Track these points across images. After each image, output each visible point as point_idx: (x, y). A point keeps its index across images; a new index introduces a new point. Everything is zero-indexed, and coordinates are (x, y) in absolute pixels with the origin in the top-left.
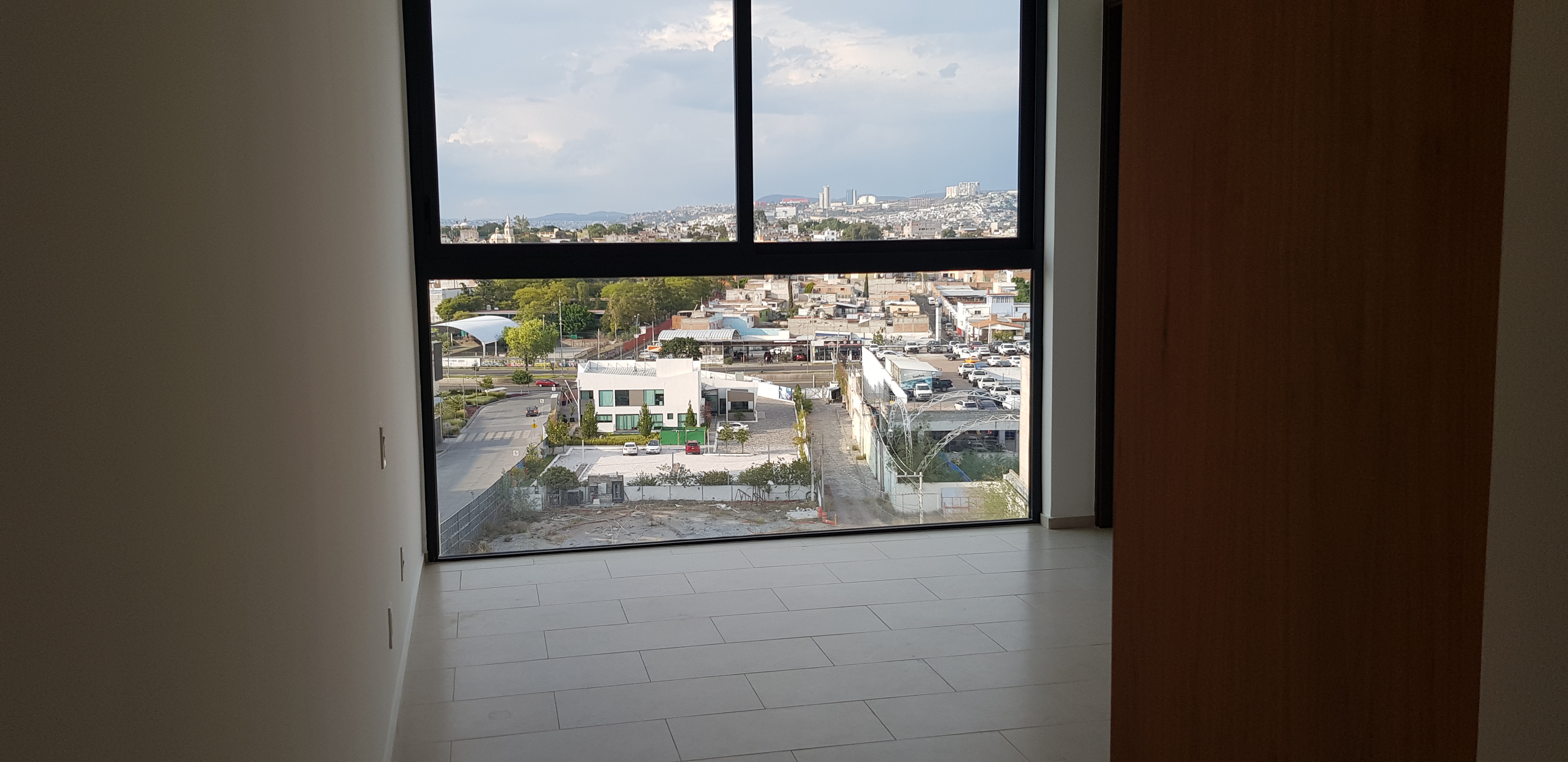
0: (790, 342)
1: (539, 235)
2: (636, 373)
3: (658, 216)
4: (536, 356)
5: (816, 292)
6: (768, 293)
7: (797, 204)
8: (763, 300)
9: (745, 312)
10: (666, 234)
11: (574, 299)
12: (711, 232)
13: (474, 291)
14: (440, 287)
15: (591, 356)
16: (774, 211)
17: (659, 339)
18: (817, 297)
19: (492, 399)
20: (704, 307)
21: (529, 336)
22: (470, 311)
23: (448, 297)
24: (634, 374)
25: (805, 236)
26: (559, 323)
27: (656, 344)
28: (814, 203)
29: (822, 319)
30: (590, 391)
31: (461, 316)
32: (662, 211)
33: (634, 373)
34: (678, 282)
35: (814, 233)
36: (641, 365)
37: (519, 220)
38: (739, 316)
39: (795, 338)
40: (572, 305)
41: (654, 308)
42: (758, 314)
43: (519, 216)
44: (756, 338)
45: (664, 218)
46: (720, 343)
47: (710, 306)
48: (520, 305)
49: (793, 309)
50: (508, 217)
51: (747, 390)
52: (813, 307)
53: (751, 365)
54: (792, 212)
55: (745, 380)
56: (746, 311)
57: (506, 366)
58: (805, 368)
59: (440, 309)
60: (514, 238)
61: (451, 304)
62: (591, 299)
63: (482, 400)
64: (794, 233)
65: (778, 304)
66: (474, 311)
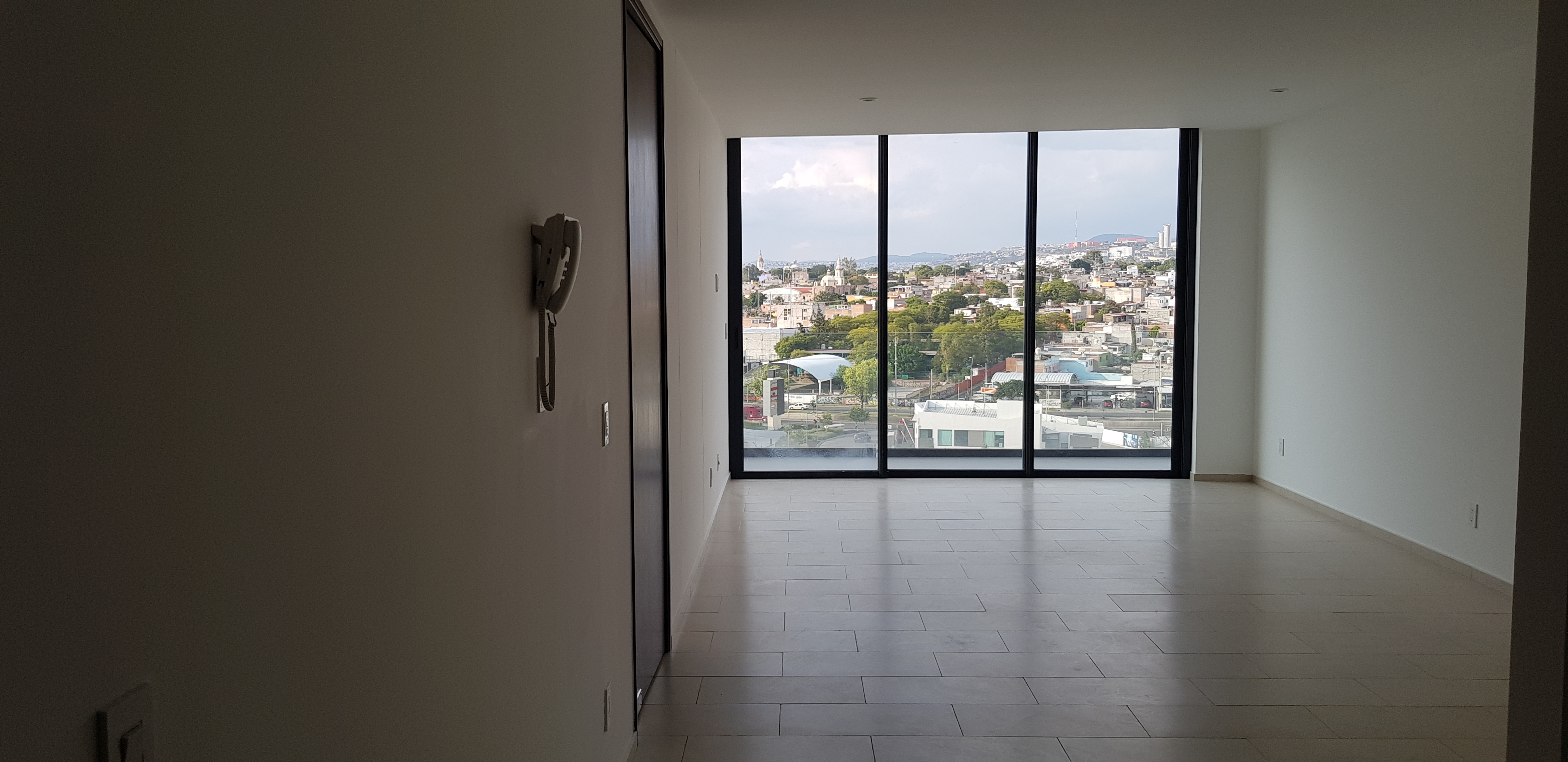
0: (1134, 387)
1: (867, 277)
2: (975, 415)
3: (982, 256)
4: (872, 394)
5: (1161, 336)
6: (1108, 336)
7: (1133, 243)
8: (1103, 344)
9: (1083, 356)
10: (993, 276)
11: (905, 340)
12: (1042, 273)
13: (810, 331)
14: (776, 327)
15: (923, 396)
16: (1107, 251)
17: (992, 381)
18: (1163, 342)
19: (831, 434)
20: (1039, 350)
21: (865, 375)
22: (807, 350)
23: (785, 336)
24: (973, 415)
25: (1146, 277)
26: (894, 362)
27: (989, 386)
28: (1152, 243)
29: (1169, 364)
30: (928, 430)
31: (798, 354)
32: (987, 252)
33: (973, 413)
34: (1012, 324)
35: (1155, 274)
36: (980, 406)
37: (847, 262)
38: (1077, 359)
39: (1139, 383)
40: (904, 346)
41: (986, 349)
42: (1097, 358)
43: (846, 259)
44: (1096, 383)
45: (989, 259)
46: (1057, 387)
47: (1045, 349)
48: (854, 345)
49: (1136, 354)
50: (839, 259)
51: (1091, 436)
52: (1158, 353)
53: (1091, 410)
54: (1127, 252)
55: (1088, 425)
56: (1085, 355)
57: (841, 403)
58: (1151, 415)
59: (778, 347)
60: (844, 279)
61: (788, 342)
62: (922, 340)
63: (823, 435)
64: (1134, 274)
65: (1119, 348)
66: (810, 350)
